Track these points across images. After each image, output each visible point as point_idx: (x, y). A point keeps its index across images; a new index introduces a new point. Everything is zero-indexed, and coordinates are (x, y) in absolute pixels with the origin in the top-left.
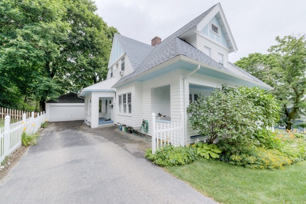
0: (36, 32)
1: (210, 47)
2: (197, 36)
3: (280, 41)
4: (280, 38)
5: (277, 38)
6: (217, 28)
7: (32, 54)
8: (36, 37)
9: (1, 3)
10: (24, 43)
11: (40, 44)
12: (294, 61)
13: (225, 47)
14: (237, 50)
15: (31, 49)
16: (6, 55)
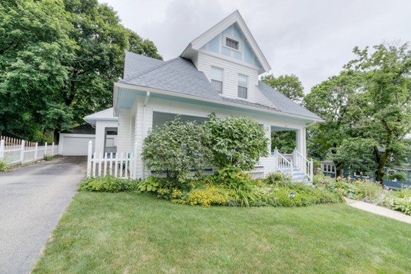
0: (37, 54)
1: (222, 67)
2: (199, 54)
3: (359, 53)
4: (359, 49)
5: (356, 50)
6: (238, 43)
7: (35, 78)
8: (38, 59)
9: (2, 24)
10: (27, 67)
11: (42, 67)
12: (379, 82)
13: (253, 65)
14: (271, 69)
15: (33, 73)
16: (8, 79)
